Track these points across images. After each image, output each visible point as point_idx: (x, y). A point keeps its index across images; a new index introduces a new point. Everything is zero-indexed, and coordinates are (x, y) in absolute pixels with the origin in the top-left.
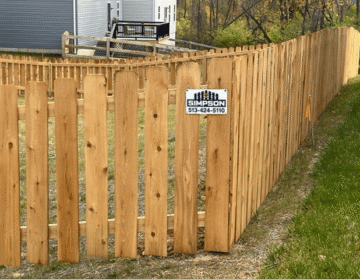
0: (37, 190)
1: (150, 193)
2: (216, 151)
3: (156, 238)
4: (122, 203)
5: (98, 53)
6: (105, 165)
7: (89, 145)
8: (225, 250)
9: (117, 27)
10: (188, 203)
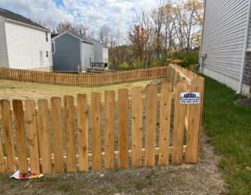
0: (109, 137)
1: (161, 138)
2: (193, 120)
3: (164, 157)
4: (149, 143)
5: (88, 72)
6: (141, 126)
7: (134, 118)
8: (195, 162)
9: (93, 64)
10: (179, 142)
